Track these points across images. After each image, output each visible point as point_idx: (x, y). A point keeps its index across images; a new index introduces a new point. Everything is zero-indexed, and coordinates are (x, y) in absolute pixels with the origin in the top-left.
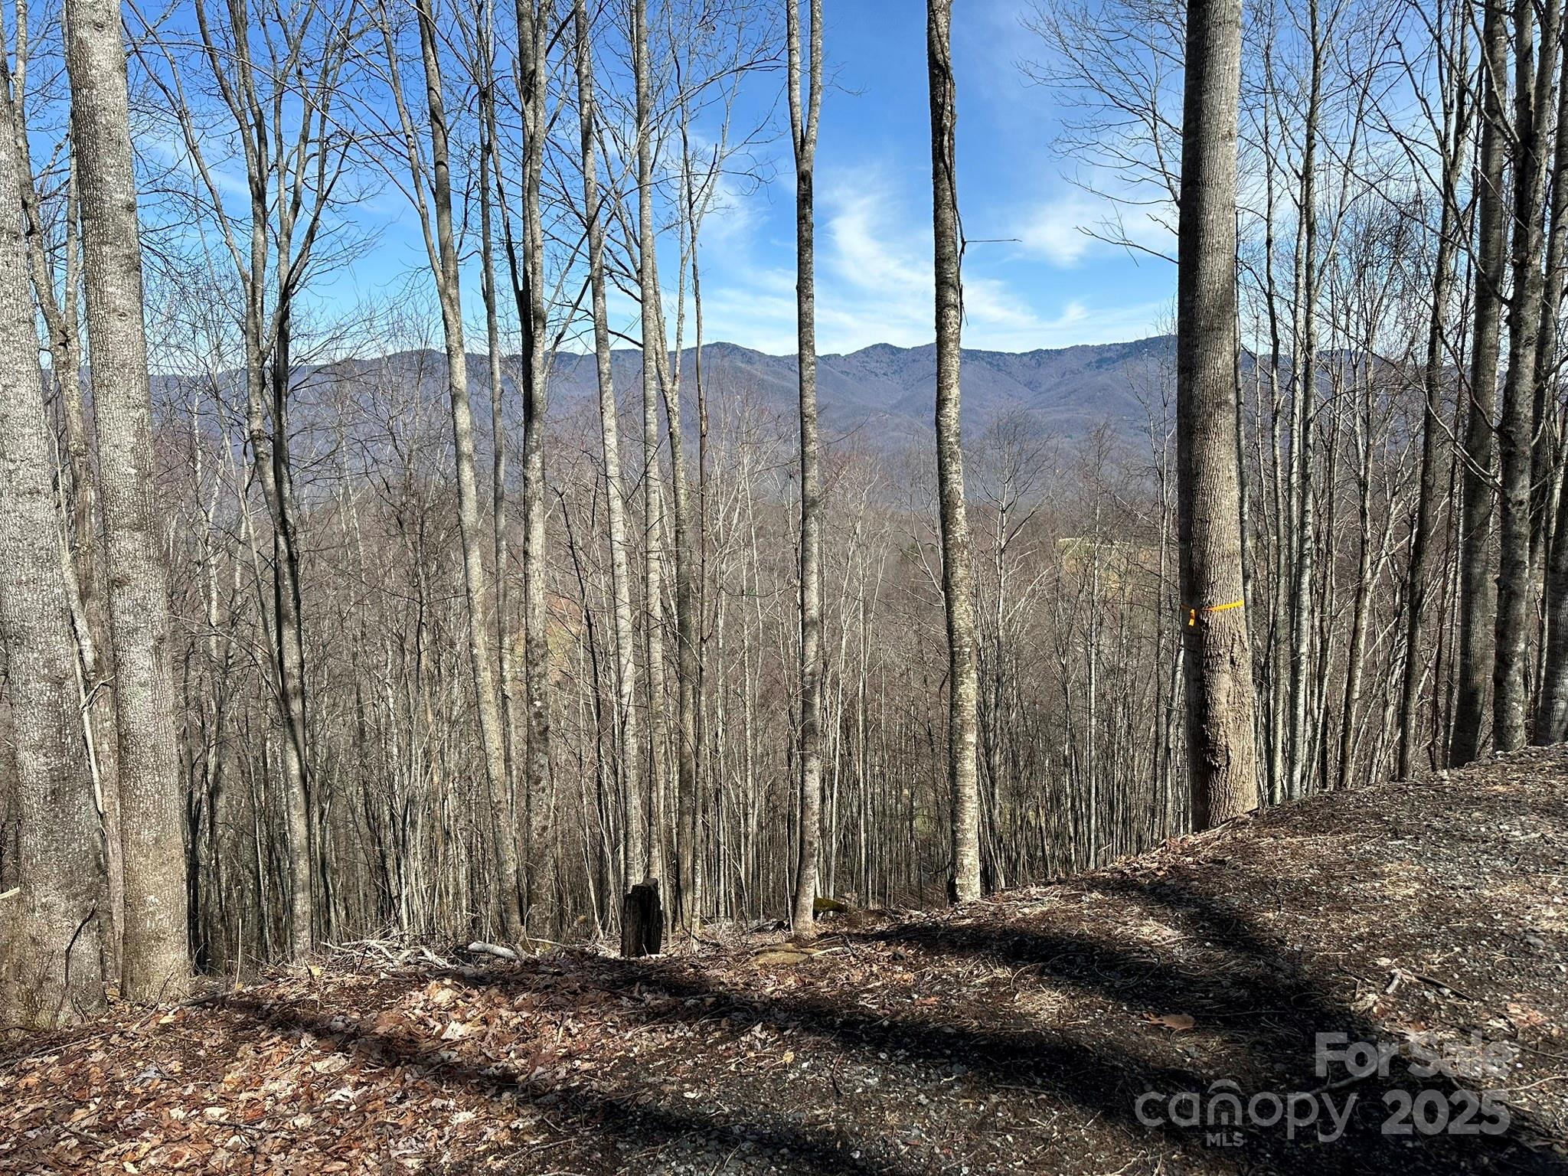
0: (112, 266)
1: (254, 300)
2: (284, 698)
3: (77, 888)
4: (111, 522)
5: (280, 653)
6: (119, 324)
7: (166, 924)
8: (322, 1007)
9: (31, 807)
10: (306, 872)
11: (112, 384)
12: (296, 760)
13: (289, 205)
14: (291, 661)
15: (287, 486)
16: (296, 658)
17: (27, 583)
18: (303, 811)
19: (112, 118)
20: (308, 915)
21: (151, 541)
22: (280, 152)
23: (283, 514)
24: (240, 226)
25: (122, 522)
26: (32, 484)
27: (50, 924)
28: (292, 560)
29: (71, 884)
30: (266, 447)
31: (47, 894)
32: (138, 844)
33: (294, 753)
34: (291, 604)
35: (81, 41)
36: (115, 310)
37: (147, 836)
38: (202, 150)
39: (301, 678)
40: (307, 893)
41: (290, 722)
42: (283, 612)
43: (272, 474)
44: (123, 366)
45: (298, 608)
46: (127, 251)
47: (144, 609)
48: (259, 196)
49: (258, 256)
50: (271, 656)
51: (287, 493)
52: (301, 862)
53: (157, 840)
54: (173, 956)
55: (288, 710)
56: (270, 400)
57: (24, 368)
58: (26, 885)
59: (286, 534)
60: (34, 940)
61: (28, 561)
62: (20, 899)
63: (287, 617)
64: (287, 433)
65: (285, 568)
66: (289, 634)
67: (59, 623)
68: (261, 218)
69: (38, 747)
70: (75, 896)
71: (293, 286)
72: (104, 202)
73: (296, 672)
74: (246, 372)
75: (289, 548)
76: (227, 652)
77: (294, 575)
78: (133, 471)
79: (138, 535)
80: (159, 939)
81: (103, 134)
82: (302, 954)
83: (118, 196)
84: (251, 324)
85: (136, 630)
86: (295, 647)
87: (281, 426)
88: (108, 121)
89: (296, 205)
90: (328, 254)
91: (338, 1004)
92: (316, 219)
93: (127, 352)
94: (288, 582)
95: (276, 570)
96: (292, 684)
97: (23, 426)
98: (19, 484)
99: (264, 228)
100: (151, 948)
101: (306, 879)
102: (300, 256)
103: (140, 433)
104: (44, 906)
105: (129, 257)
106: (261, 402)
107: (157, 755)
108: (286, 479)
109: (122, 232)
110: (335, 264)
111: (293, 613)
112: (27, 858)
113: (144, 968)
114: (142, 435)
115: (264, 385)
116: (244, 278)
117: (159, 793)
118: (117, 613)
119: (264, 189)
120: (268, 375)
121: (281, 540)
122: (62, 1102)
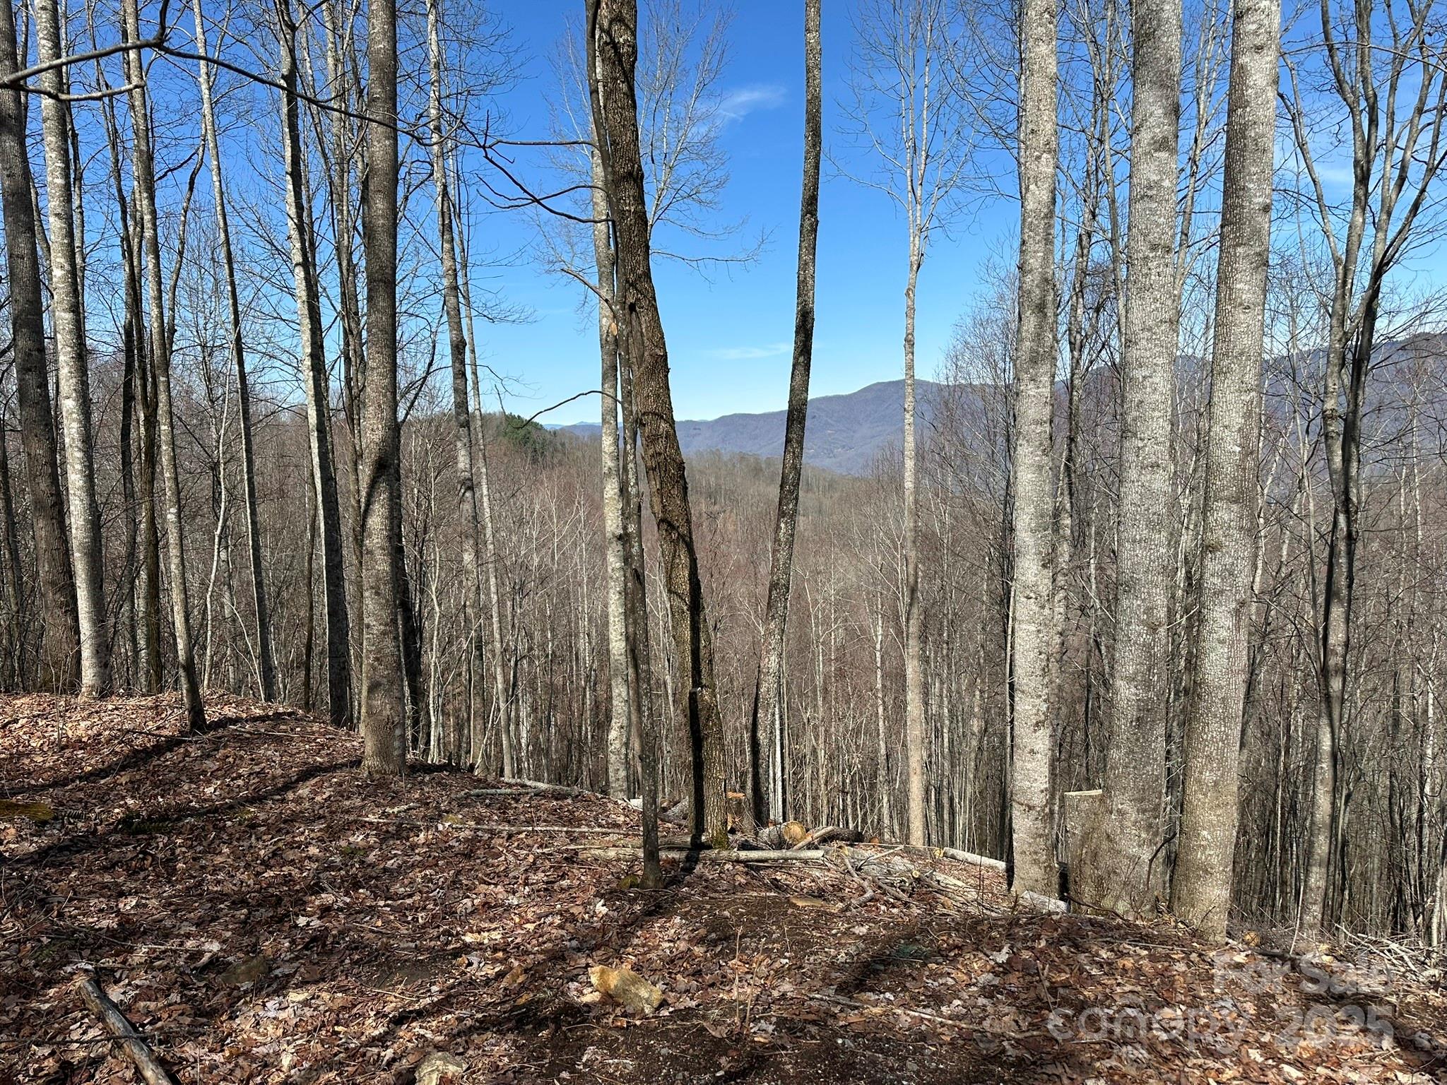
0: (1243, 265)
1: (1345, 283)
2: (1325, 672)
3: (1145, 805)
4: (1212, 494)
5: (1326, 629)
6: (1242, 316)
7: (1215, 861)
8: (1401, 1015)
9: (1119, 727)
10: (1325, 848)
11: (1229, 370)
12: (1329, 736)
13: (1393, 183)
14: (1337, 637)
15: (1355, 464)
16: (1341, 636)
17: (1140, 541)
18: (1329, 788)
19: (1260, 129)
20: (1321, 892)
21: (1245, 513)
22: (1390, 131)
23: (1346, 492)
24: (1336, 212)
25: (1222, 494)
26: (1154, 459)
27: (1122, 828)
28: (1351, 539)
29: (1142, 800)
30: (1337, 427)
31: (1123, 802)
32: (1199, 781)
33: (1328, 729)
34: (1344, 582)
35: (1242, 67)
36: (1241, 304)
37: (1208, 776)
38: (1310, 146)
39: (1344, 657)
40: (1324, 870)
41: (1328, 698)
42: (1334, 589)
43: (1340, 452)
44: (1241, 354)
45: (1350, 586)
46: (1258, 250)
47: (1231, 574)
48: (1363, 178)
49: (1355, 239)
50: (1316, 631)
51: (1354, 472)
52: (1321, 838)
53: (1216, 783)
54: (1217, 892)
55: (1327, 685)
56: (1347, 380)
57: (1160, 361)
58: (1107, 789)
59: (1347, 512)
60: (1108, 836)
61: (1142, 525)
62: (1102, 799)
63: (1337, 594)
64: (1362, 411)
65: (1342, 546)
66: (1337, 612)
67: (1160, 578)
68: (1361, 201)
69: (1131, 679)
70: (1144, 811)
71: (1387, 264)
72: (1242, 207)
73: (1340, 650)
74: (1327, 353)
75: (1349, 526)
76: (1266, 619)
77: (1350, 554)
78: (1238, 449)
79: (1235, 507)
80: (1206, 872)
81: (1251, 146)
82: (1311, 926)
83: (1256, 200)
84: (1338, 306)
85: (1222, 592)
86: (1342, 626)
87: (1356, 405)
88: (1256, 134)
89: (1402, 179)
90: (1430, 226)
91: (1421, 1019)
92: (1423, 191)
93: (1247, 341)
94: (1343, 560)
95: (1332, 547)
96: (1334, 661)
97: (1154, 410)
98: (1144, 458)
99: (1364, 210)
100: (1199, 877)
101: (1325, 855)
102: (1400, 232)
103: (1248, 415)
104: (1119, 811)
105: (1259, 254)
106: (1338, 381)
107: (1225, 708)
108: (1355, 458)
109: (1257, 232)
110: (1436, 235)
111: (1345, 592)
112: (1112, 768)
113: (1191, 892)
114: (1250, 416)
115: (1343, 365)
116: (1337, 262)
117: (1223, 741)
118: (1207, 575)
119: (1369, 170)
120: (1350, 356)
121: (1342, 518)
122: (1153, 994)
